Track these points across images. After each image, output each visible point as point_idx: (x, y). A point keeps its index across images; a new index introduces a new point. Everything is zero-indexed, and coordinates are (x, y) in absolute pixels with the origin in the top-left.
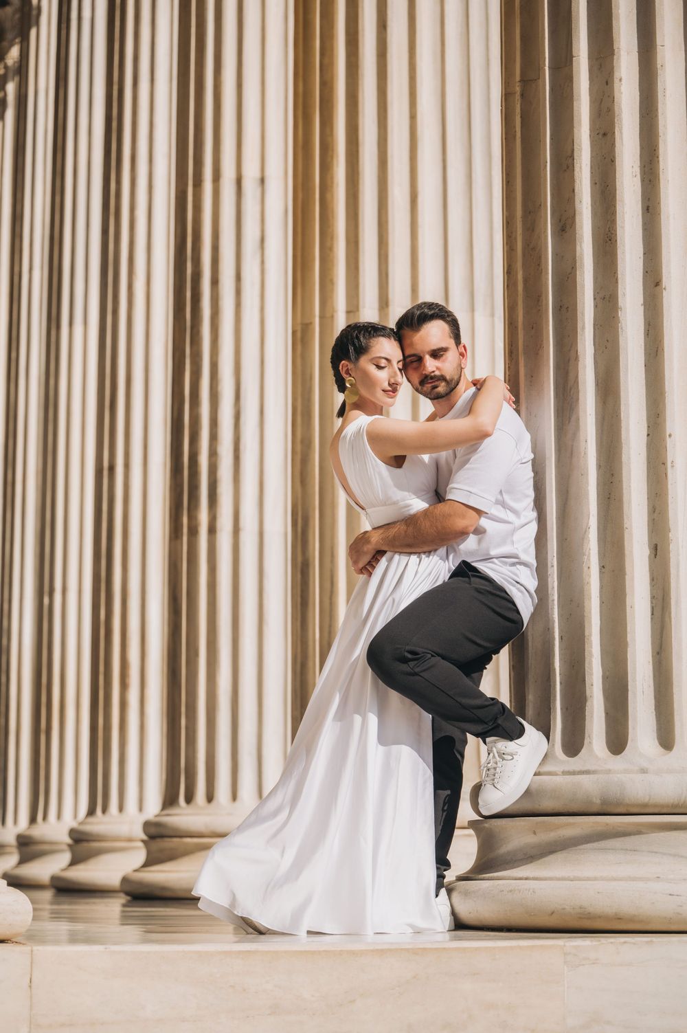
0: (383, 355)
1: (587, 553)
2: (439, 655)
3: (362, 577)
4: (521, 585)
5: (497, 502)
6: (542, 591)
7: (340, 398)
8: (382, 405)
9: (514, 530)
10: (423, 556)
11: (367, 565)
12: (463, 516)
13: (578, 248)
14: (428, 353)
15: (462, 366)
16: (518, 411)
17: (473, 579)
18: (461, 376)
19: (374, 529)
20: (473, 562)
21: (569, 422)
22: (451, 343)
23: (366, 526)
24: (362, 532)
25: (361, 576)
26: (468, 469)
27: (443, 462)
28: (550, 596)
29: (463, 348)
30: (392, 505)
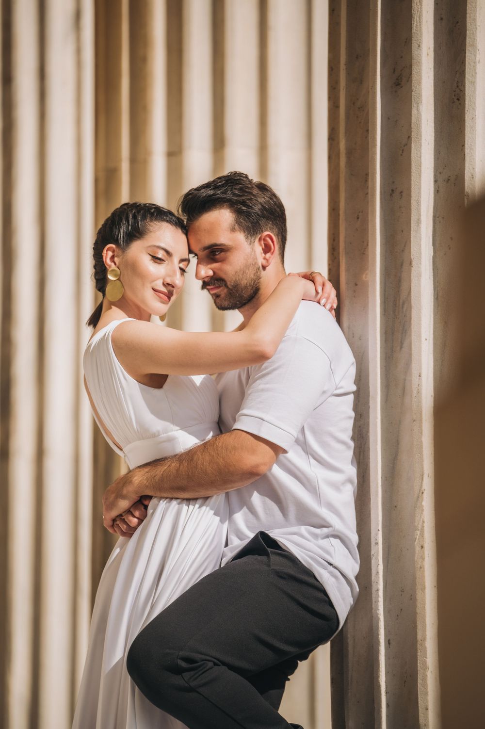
0: (163, 245)
1: (420, 527)
2: (224, 664)
4: (335, 568)
6: (364, 577)
12: (253, 451)
13: (414, 112)
15: (265, 263)
17: (273, 558)
21: (401, 348)
28: (374, 585)
29: (268, 239)
30: (150, 438)
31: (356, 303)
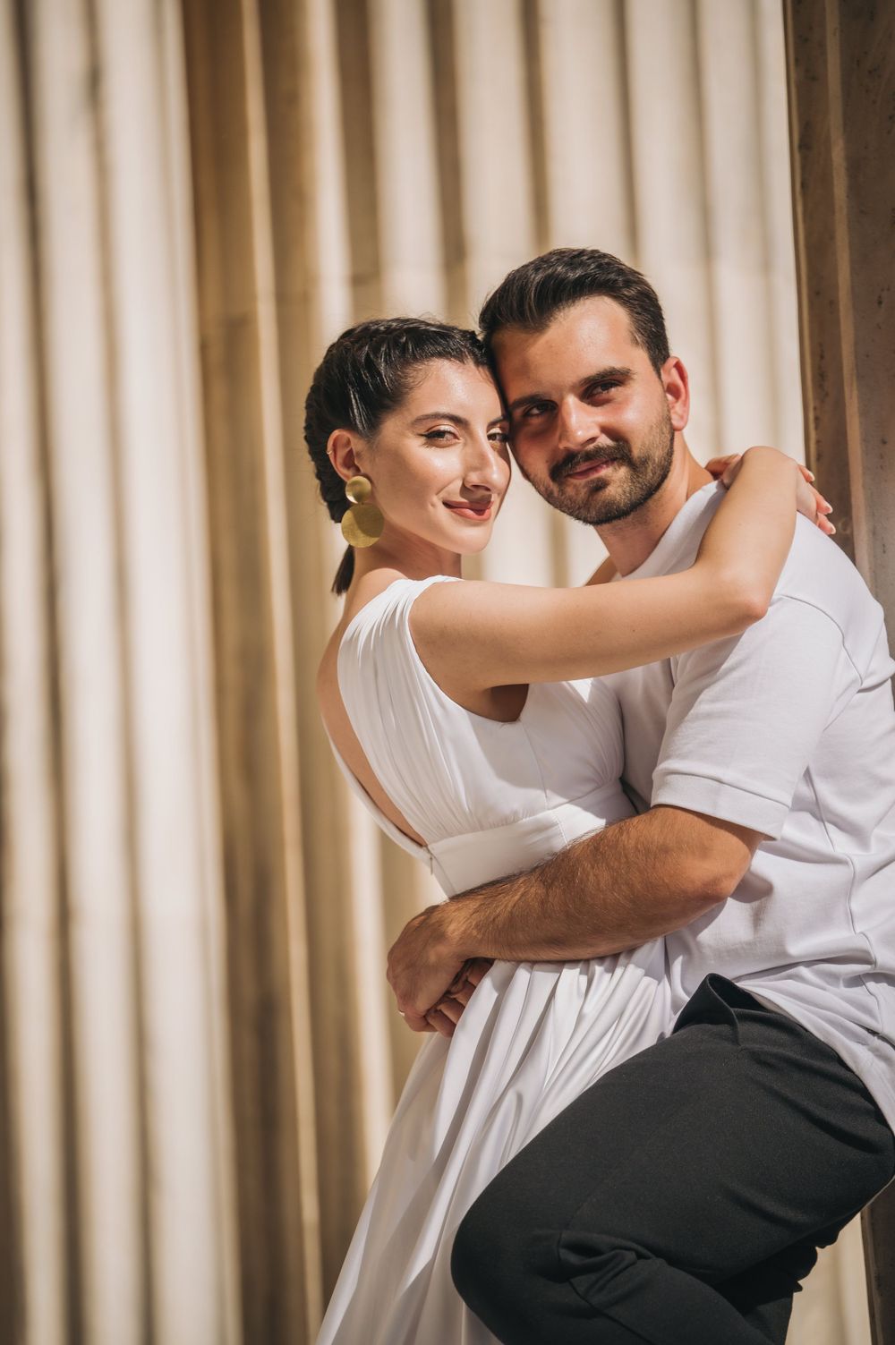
0: (444, 409)
2: (658, 1253)
3: (428, 1039)
4: (884, 1039)
5: (799, 805)
7: (336, 539)
8: (456, 550)
9: (853, 883)
10: (598, 969)
11: (441, 1001)
12: (704, 851)
14: (573, 389)
15: (676, 423)
16: (845, 542)
17: (744, 1028)
18: (670, 453)
19: (455, 898)
20: (739, 978)
22: (638, 360)
23: (436, 894)
24: (422, 909)
25: (426, 1035)
26: (708, 716)
27: (636, 696)
29: (674, 372)
30: (498, 826)
31: (886, 481)
